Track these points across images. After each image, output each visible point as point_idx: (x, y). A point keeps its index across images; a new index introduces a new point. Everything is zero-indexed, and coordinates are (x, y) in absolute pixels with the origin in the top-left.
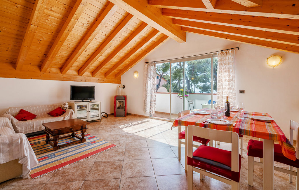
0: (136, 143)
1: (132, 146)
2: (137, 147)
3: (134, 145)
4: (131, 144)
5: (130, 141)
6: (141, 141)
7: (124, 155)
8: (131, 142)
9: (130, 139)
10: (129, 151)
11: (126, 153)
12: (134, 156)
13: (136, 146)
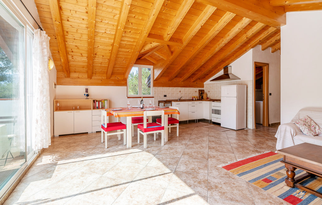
0: (193, 166)
1: (200, 162)
2: (194, 160)
3: (197, 164)
4: (200, 165)
5: (201, 171)
6: (185, 168)
7: (208, 155)
8: (200, 168)
9: (201, 177)
10: (204, 157)
11: (206, 156)
12: (199, 153)
13: (194, 162)
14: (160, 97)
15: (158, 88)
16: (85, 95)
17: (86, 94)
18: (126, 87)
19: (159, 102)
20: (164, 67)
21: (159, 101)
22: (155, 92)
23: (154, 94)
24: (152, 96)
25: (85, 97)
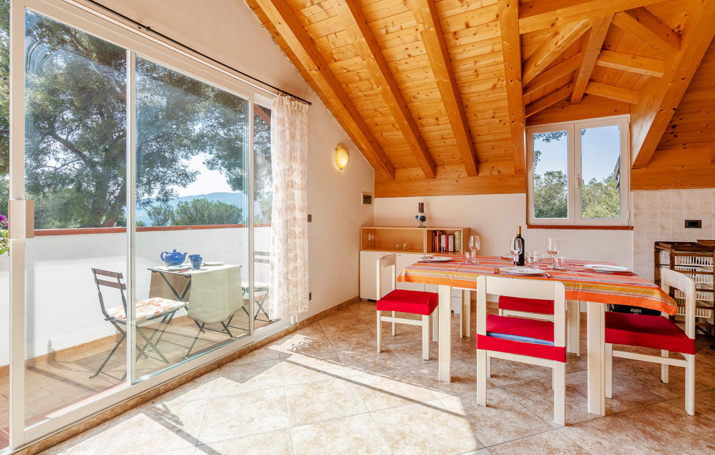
14: (663, 227)
15: (653, 192)
16: (417, 217)
17: (420, 215)
18: (524, 195)
19: (658, 247)
20: (657, 107)
21: (657, 243)
22: (637, 208)
23: (635, 215)
24: (625, 224)
25: (418, 223)
